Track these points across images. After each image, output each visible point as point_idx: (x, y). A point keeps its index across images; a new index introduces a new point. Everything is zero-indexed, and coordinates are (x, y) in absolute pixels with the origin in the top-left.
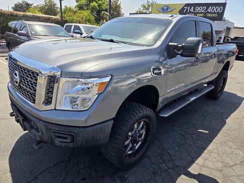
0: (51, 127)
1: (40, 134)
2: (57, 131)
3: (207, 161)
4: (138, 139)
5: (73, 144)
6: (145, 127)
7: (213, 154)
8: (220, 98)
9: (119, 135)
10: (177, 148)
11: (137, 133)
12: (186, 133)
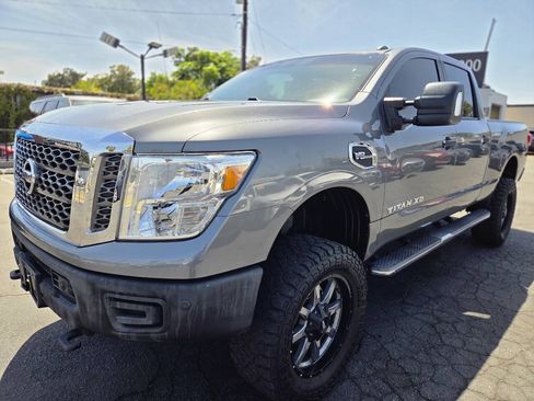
0: (105, 287)
1: (76, 308)
2: (121, 294)
3: (503, 385)
4: (324, 326)
5: (160, 329)
6: (339, 297)
7: (514, 369)
8: (506, 243)
9: (276, 309)
10: (422, 356)
11: (322, 311)
12: (439, 320)
